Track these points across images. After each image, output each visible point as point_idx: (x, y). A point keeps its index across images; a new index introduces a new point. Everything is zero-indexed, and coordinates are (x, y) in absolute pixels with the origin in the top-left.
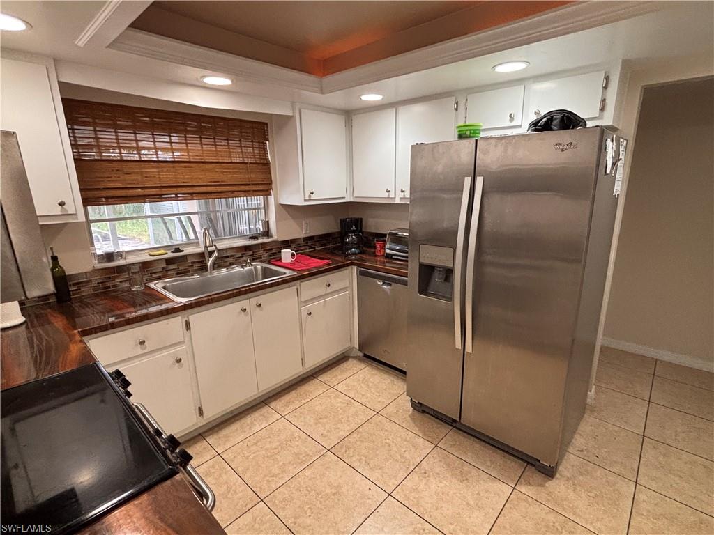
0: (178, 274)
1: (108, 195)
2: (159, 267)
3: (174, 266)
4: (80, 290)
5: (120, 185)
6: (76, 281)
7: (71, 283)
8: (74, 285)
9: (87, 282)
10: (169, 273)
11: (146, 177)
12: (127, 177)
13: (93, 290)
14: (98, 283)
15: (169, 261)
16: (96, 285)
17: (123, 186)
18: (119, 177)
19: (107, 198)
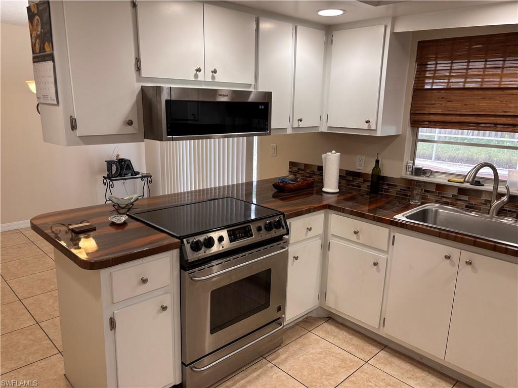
0: (467, 207)
1: (430, 119)
2: (450, 194)
3: (465, 198)
4: (389, 189)
5: (440, 111)
6: (388, 183)
7: (386, 183)
8: (387, 184)
9: (395, 185)
10: (459, 202)
11: (466, 105)
12: (449, 104)
13: (397, 194)
14: (401, 189)
15: (462, 191)
16: (399, 190)
17: (442, 113)
18: (442, 104)
19: (430, 122)
